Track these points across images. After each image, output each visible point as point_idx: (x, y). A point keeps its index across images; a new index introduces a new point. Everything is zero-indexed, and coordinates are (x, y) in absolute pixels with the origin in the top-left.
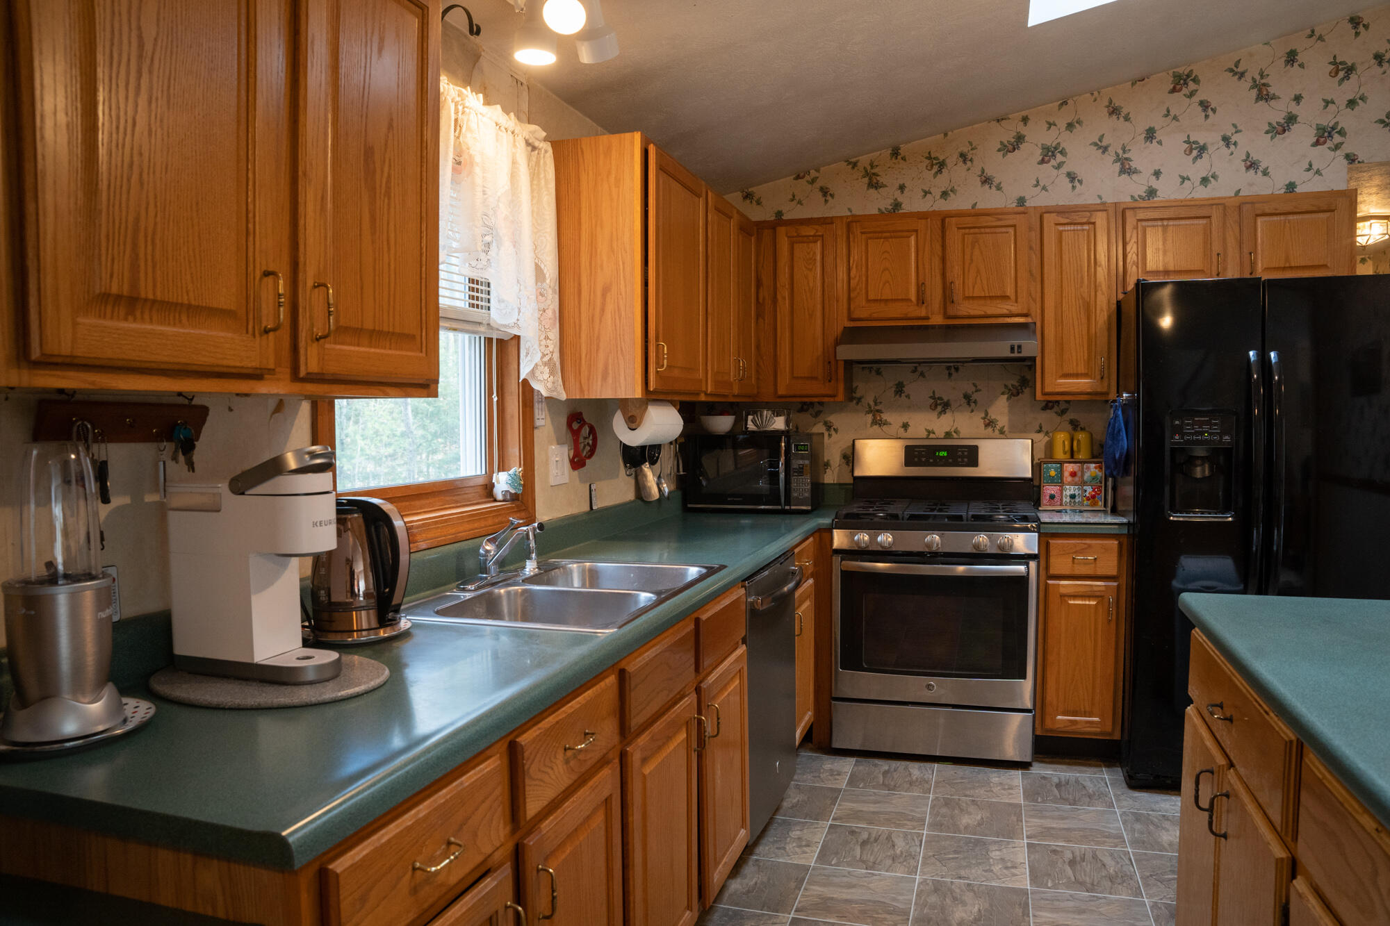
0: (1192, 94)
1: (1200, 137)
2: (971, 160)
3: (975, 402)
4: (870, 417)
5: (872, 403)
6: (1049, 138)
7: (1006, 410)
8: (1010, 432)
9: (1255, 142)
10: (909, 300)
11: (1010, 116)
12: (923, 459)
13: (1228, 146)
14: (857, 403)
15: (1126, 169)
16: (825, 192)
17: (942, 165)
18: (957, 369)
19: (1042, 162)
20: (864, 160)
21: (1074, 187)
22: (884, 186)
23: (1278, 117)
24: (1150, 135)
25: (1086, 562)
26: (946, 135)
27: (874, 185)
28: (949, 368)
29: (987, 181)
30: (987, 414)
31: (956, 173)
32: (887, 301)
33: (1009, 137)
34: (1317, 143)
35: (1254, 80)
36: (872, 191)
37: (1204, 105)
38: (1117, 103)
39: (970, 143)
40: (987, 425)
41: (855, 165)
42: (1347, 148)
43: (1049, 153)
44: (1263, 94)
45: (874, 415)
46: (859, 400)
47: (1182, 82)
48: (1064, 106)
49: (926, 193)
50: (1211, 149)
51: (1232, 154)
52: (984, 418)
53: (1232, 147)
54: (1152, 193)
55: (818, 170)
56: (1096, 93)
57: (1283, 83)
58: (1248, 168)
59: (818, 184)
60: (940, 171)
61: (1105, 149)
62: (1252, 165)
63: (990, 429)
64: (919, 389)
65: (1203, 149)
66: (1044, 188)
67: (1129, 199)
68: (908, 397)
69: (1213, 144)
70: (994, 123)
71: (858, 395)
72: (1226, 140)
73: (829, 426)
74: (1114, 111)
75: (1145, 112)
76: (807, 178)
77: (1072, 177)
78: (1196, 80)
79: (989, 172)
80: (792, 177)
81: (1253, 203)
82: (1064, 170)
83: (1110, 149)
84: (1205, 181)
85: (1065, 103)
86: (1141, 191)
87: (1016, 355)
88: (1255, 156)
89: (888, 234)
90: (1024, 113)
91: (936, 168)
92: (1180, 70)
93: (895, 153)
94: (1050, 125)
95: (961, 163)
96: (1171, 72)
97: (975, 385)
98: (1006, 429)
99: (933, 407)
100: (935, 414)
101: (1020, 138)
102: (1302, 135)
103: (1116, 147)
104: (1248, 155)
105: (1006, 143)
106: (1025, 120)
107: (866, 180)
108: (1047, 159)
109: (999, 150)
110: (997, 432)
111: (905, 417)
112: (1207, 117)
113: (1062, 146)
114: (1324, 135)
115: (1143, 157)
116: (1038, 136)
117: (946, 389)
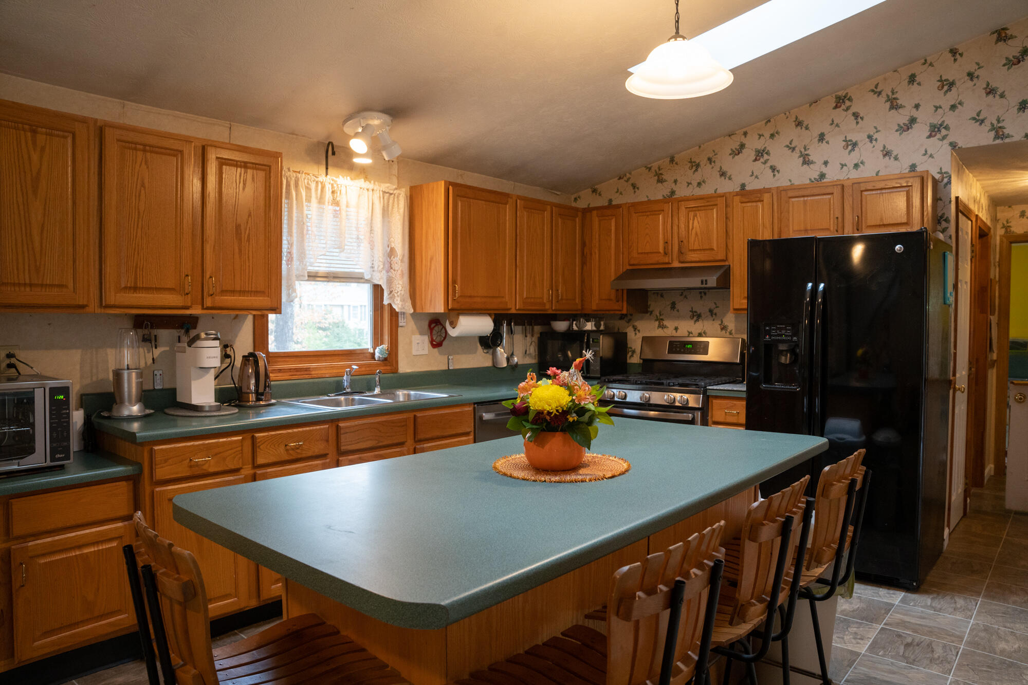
0: (848, 109)
1: (853, 137)
2: (714, 162)
3: (716, 314)
4: (657, 323)
5: (658, 315)
6: (760, 145)
7: (733, 319)
8: (736, 333)
9: (889, 138)
10: (660, 253)
11: (736, 132)
12: (678, 349)
13: (871, 141)
14: (650, 314)
15: (806, 161)
16: (634, 186)
17: (698, 166)
18: (705, 294)
19: (756, 160)
20: (655, 166)
21: (774, 175)
22: (665, 181)
23: (904, 120)
24: (822, 138)
25: (733, 415)
26: (700, 147)
27: (661, 181)
28: (701, 293)
29: (723, 174)
30: (722, 322)
31: (706, 170)
32: (648, 253)
33: (736, 146)
34: (930, 136)
35: (888, 96)
36: (660, 184)
37: (856, 115)
38: (801, 118)
39: (714, 151)
40: (722, 329)
41: (650, 169)
42: (951, 138)
43: (760, 154)
44: (894, 105)
45: (659, 322)
46: (651, 312)
47: (841, 101)
48: (769, 124)
49: (689, 184)
50: (860, 145)
51: (874, 147)
52: (720, 325)
53: (874, 142)
54: (822, 176)
55: (630, 174)
56: (788, 113)
57: (906, 97)
58: (885, 156)
59: (631, 182)
60: (696, 170)
61: (793, 149)
62: (887, 153)
63: (724, 332)
64: (683, 306)
65: (855, 145)
66: (757, 177)
67: (808, 182)
68: (678, 311)
69: (861, 141)
70: (727, 137)
71: (650, 309)
72: (870, 137)
73: (635, 328)
74: (799, 124)
75: (818, 122)
76: (625, 178)
77: (773, 169)
78: (850, 99)
79: (724, 169)
80: (616, 179)
81: (859, 183)
82: (768, 165)
83: (796, 149)
84: (856, 166)
85: (769, 121)
86: (816, 175)
87: (704, 286)
88: (889, 147)
89: (649, 213)
90: (744, 130)
91: (694, 168)
92: (840, 93)
93: (672, 160)
94: (760, 136)
95: (708, 165)
96: (834, 95)
97: (715, 303)
98: (733, 332)
99: (692, 317)
100: (693, 322)
101: (742, 146)
102: (920, 132)
103: (800, 148)
104: (884, 147)
105: (734, 149)
106: (745, 134)
107: (656, 177)
108: (758, 158)
109: (730, 154)
110: (728, 333)
111: (676, 324)
112: (857, 123)
113: (767, 149)
114: (935, 130)
115: (817, 153)
116: (754, 143)
117: (700, 306)
